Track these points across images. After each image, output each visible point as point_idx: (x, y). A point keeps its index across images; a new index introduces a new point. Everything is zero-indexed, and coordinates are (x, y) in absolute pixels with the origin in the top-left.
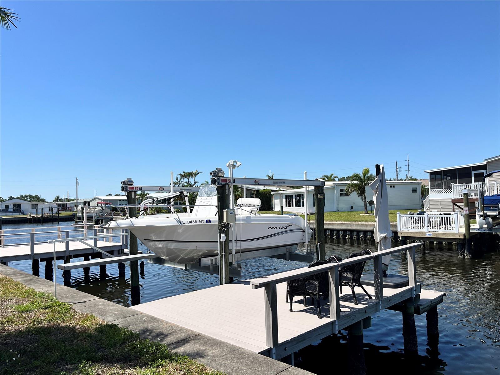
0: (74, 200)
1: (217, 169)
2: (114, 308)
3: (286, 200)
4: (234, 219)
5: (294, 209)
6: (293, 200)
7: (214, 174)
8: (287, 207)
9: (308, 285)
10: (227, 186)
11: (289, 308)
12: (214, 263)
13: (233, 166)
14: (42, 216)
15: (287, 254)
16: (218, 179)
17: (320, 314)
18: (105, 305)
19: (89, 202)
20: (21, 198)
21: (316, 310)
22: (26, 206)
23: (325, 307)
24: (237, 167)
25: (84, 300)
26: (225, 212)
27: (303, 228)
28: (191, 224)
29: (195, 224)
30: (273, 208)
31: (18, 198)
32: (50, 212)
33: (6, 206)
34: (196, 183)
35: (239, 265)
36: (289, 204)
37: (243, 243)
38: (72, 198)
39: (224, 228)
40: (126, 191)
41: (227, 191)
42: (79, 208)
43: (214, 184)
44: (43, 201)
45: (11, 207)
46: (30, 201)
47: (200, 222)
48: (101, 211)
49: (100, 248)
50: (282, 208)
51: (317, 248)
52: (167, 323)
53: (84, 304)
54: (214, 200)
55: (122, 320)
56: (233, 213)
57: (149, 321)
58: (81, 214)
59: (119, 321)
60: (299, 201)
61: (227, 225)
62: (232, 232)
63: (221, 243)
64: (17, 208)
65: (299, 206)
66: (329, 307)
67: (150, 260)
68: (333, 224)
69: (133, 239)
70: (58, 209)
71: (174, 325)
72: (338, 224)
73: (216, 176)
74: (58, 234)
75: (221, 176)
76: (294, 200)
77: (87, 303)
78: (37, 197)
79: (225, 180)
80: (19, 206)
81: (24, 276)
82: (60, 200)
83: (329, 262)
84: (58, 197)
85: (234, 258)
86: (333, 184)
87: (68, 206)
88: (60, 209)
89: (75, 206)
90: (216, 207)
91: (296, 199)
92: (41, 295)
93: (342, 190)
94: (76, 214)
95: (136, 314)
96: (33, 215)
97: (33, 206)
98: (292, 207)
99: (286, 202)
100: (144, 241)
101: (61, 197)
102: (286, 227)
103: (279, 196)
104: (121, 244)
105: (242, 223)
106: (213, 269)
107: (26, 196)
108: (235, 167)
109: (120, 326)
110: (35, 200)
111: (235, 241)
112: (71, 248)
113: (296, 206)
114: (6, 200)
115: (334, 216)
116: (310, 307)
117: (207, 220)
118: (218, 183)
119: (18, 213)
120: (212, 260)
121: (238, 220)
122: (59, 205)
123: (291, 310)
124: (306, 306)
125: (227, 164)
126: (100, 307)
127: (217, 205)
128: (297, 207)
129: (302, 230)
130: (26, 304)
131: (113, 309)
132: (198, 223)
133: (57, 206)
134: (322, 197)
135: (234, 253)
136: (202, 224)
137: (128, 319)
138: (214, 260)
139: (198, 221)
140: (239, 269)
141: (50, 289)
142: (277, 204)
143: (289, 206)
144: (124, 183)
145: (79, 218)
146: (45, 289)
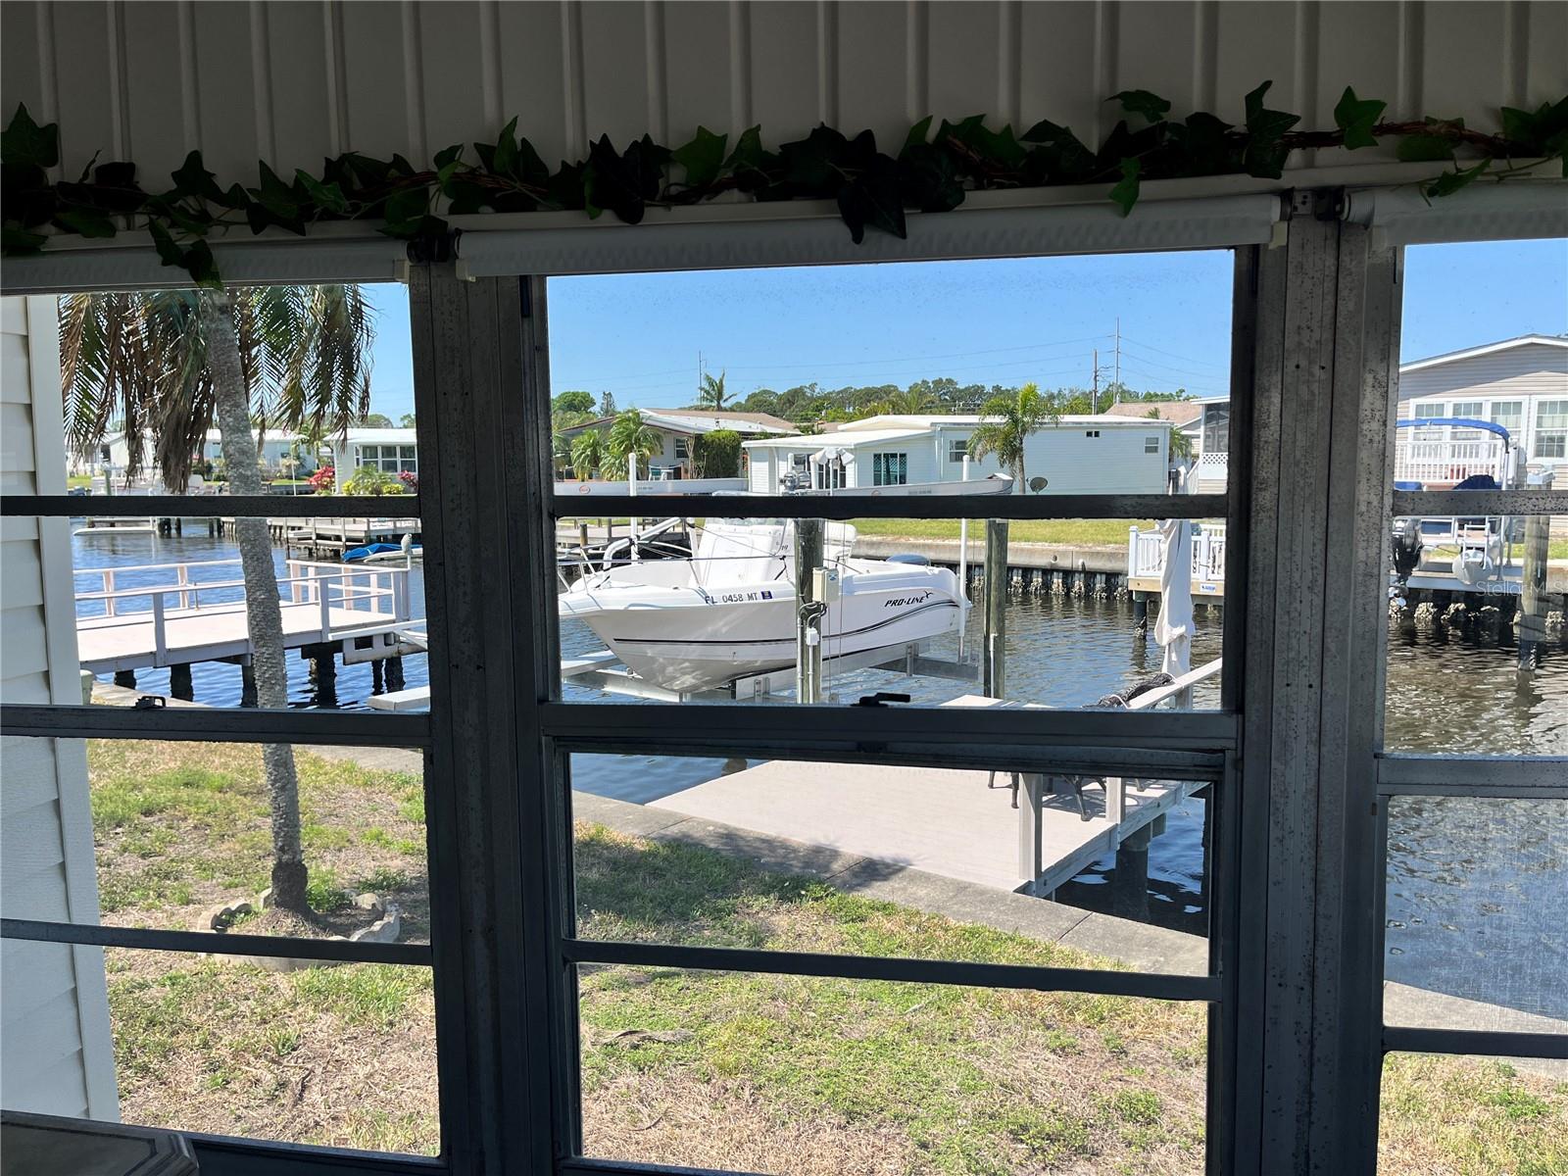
12: (762, 691)
15: (907, 662)
26: (816, 575)
27: (955, 599)
28: (729, 602)
29: (738, 602)
39: (814, 614)
51: (987, 647)
56: (835, 578)
63: (805, 648)
86: (932, 424)
95: (679, 818)
100: (613, 644)
102: (922, 598)
104: (393, 616)
117: (763, 593)
120: (759, 683)
129: (953, 602)
132: (746, 601)
136: (755, 601)
138: (763, 684)
139: (745, 597)
142: (760, 478)
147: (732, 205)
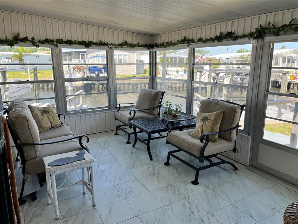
147: (76, 45)
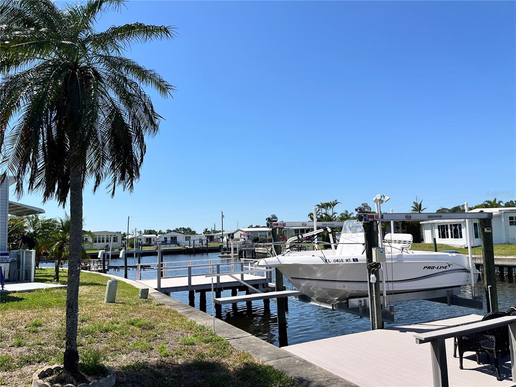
0: (220, 232)
1: (362, 205)
2: (267, 347)
3: (439, 231)
4: (384, 259)
5: (450, 241)
6: (447, 230)
7: (360, 210)
8: (441, 239)
9: (482, 340)
10: (375, 223)
11: (459, 365)
12: (363, 305)
13: (381, 201)
14: (194, 248)
15: (448, 297)
16: (365, 215)
17: (500, 376)
18: (257, 343)
19: (233, 234)
20: (177, 231)
21: (493, 369)
22: (181, 238)
23: (504, 366)
24: (386, 202)
25: (238, 336)
26: (374, 250)
27: (467, 268)
28: (337, 263)
29: (341, 263)
30: (423, 240)
31: (174, 231)
32: (201, 244)
33: (165, 238)
34: (335, 213)
35: (391, 308)
36: (443, 235)
37: (395, 284)
38: (218, 230)
39: (373, 268)
40: (271, 227)
41: (375, 228)
42: (225, 239)
43: (360, 221)
44: (194, 233)
45: (169, 239)
46: (184, 234)
47: (347, 261)
48: (244, 243)
49: (246, 281)
50: (435, 240)
51: (487, 292)
52: (321, 369)
53: (239, 341)
54: (361, 237)
55: (276, 361)
56: (382, 251)
57: (302, 365)
58: (226, 246)
59: (273, 361)
60: (456, 231)
61: (377, 265)
62: (382, 271)
63: (371, 284)
64: (174, 240)
65: (456, 237)
66: (511, 368)
67: (296, 297)
68: (502, 259)
69: (279, 275)
70: (207, 241)
71: (327, 372)
72: (509, 259)
73: (362, 212)
74: (210, 267)
75: (367, 212)
76: (449, 231)
77: (242, 340)
78: (189, 229)
79: (372, 217)
80: (175, 238)
81: (184, 308)
82: (208, 232)
83: (508, 314)
84: (206, 230)
85: (385, 301)
86: (500, 211)
87: (215, 238)
88: (209, 241)
89: (221, 237)
90: (363, 244)
91: (451, 230)
92: (202, 328)
93: (511, 218)
94: (222, 246)
95: (288, 355)
96: (187, 247)
97: (187, 239)
98: (446, 239)
99: (439, 233)
100: (291, 279)
101: (209, 229)
102: (446, 267)
103: (430, 226)
104: (265, 277)
105: (393, 262)
106: (363, 312)
107: (180, 228)
108: (382, 201)
109: (275, 367)
110: (188, 232)
111: (386, 281)
112: (222, 281)
113: (452, 237)
114: (164, 233)
115: (503, 249)
116: (485, 365)
117: (353, 259)
118: (365, 220)
119: (174, 245)
120: (361, 301)
121: (389, 259)
122: (208, 237)
123: (462, 368)
124: (479, 364)
125: (374, 199)
126: (254, 345)
127: (364, 242)
128: (453, 239)
129: (466, 270)
130: (190, 337)
131: (265, 349)
132: (345, 262)
133: (206, 238)
134: (490, 231)
135: (385, 294)
136: (349, 262)
137: (281, 360)
138: (363, 302)
139: (344, 260)
140: (392, 314)
141: (208, 322)
142: (428, 236)
143: (444, 237)
144: (269, 219)
145: (225, 249)
146: (204, 322)
